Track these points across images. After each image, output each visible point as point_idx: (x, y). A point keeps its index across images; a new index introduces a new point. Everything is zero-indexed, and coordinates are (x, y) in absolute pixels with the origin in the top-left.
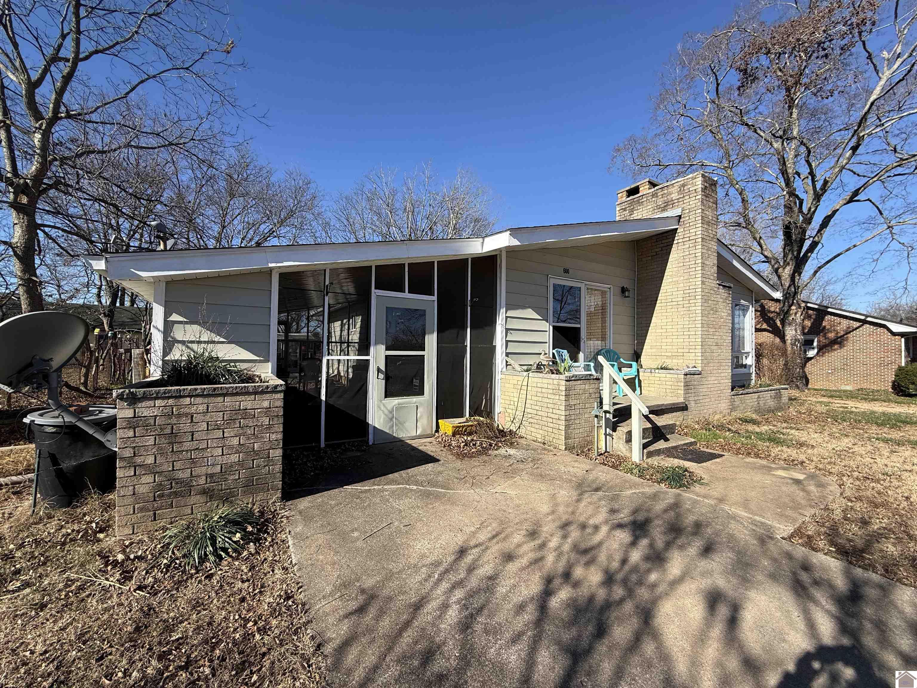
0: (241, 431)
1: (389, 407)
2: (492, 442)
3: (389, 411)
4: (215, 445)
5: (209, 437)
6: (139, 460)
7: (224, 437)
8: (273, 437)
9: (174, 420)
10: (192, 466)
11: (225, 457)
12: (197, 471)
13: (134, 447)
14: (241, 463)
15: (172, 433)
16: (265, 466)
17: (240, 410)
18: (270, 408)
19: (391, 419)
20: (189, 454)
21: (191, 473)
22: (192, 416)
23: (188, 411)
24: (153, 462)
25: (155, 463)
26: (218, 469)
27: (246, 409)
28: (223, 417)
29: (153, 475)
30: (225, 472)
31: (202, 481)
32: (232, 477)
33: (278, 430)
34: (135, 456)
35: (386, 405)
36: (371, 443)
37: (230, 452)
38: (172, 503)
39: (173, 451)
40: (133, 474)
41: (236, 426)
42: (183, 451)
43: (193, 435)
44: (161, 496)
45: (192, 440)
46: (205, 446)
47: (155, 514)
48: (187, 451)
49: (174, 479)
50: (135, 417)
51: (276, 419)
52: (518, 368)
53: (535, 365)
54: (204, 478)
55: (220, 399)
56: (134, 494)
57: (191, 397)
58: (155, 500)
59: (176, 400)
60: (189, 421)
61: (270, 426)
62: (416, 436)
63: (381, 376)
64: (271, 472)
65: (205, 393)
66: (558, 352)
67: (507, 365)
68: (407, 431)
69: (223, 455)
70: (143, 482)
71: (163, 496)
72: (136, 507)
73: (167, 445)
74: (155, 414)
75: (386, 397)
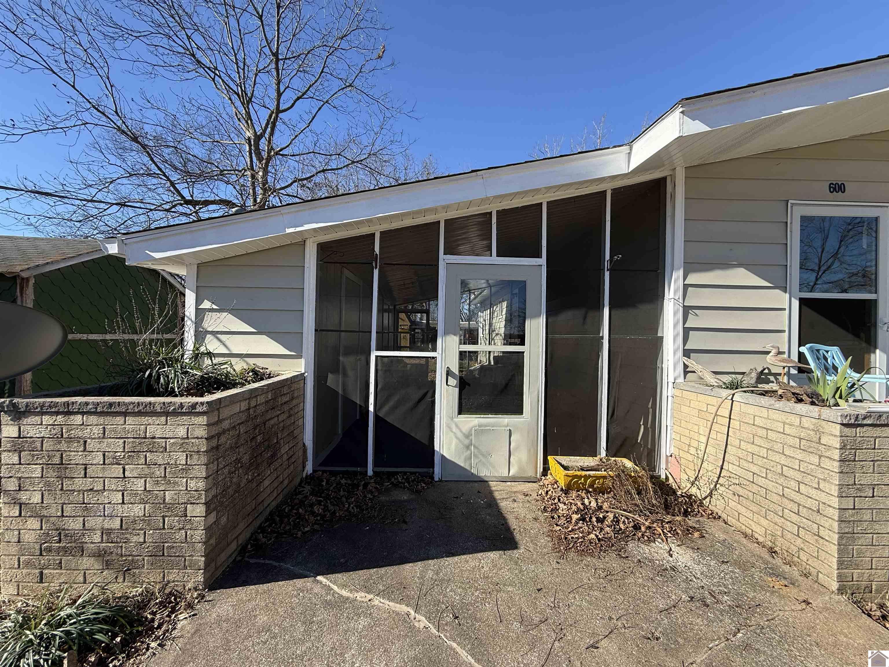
0: (147, 471)
1: (465, 429)
2: (641, 520)
3: (464, 434)
4: (113, 487)
5: (106, 474)
6: (24, 497)
7: (125, 477)
8: (192, 484)
9: (63, 446)
10: (85, 513)
11: (126, 506)
12: (91, 522)
13: (20, 478)
14: (147, 519)
15: (62, 464)
16: (180, 529)
17: (145, 438)
18: (188, 438)
19: (468, 447)
20: (81, 495)
21: (84, 524)
22: (85, 442)
23: (80, 434)
24: (40, 501)
25: (42, 502)
26: (117, 523)
27: (154, 438)
28: (124, 447)
29: (39, 519)
30: (127, 529)
31: (97, 538)
32: (135, 539)
33: (199, 475)
34: (20, 490)
35: (461, 426)
36: (436, 479)
37: (132, 500)
38: (61, 563)
39: (62, 489)
40: (17, 514)
41: (140, 462)
42: (74, 491)
43: (86, 469)
44: (49, 550)
45: (86, 477)
46: (101, 487)
47: (41, 573)
48: (79, 491)
49: (64, 529)
50: (19, 437)
51: (195, 457)
52: (711, 380)
53: (754, 375)
54: (99, 533)
55: (119, 420)
56: (19, 542)
57: (83, 413)
58: (41, 555)
59: (66, 418)
60: (82, 449)
61: (187, 468)
62: (508, 477)
63: (453, 382)
64: (189, 540)
65: (99, 410)
66: (815, 352)
67: (686, 373)
68: (494, 467)
69: (123, 503)
70: (29, 527)
71: (50, 551)
72: (21, 560)
73: (56, 480)
74: (42, 435)
75: (460, 413)
